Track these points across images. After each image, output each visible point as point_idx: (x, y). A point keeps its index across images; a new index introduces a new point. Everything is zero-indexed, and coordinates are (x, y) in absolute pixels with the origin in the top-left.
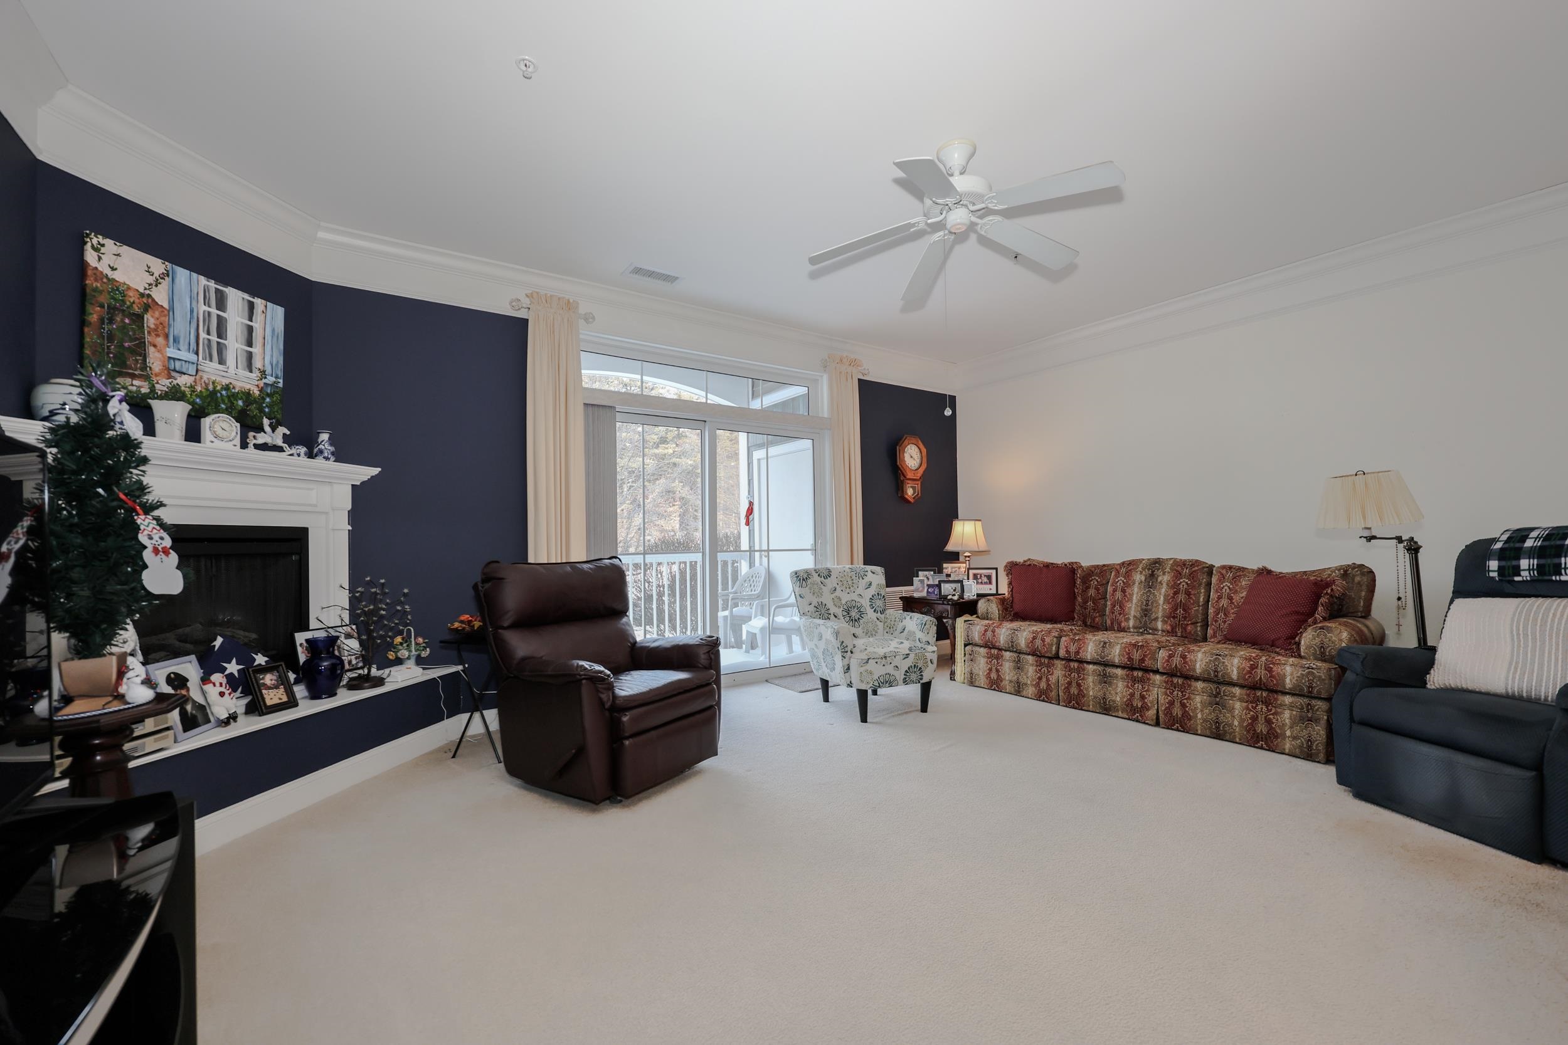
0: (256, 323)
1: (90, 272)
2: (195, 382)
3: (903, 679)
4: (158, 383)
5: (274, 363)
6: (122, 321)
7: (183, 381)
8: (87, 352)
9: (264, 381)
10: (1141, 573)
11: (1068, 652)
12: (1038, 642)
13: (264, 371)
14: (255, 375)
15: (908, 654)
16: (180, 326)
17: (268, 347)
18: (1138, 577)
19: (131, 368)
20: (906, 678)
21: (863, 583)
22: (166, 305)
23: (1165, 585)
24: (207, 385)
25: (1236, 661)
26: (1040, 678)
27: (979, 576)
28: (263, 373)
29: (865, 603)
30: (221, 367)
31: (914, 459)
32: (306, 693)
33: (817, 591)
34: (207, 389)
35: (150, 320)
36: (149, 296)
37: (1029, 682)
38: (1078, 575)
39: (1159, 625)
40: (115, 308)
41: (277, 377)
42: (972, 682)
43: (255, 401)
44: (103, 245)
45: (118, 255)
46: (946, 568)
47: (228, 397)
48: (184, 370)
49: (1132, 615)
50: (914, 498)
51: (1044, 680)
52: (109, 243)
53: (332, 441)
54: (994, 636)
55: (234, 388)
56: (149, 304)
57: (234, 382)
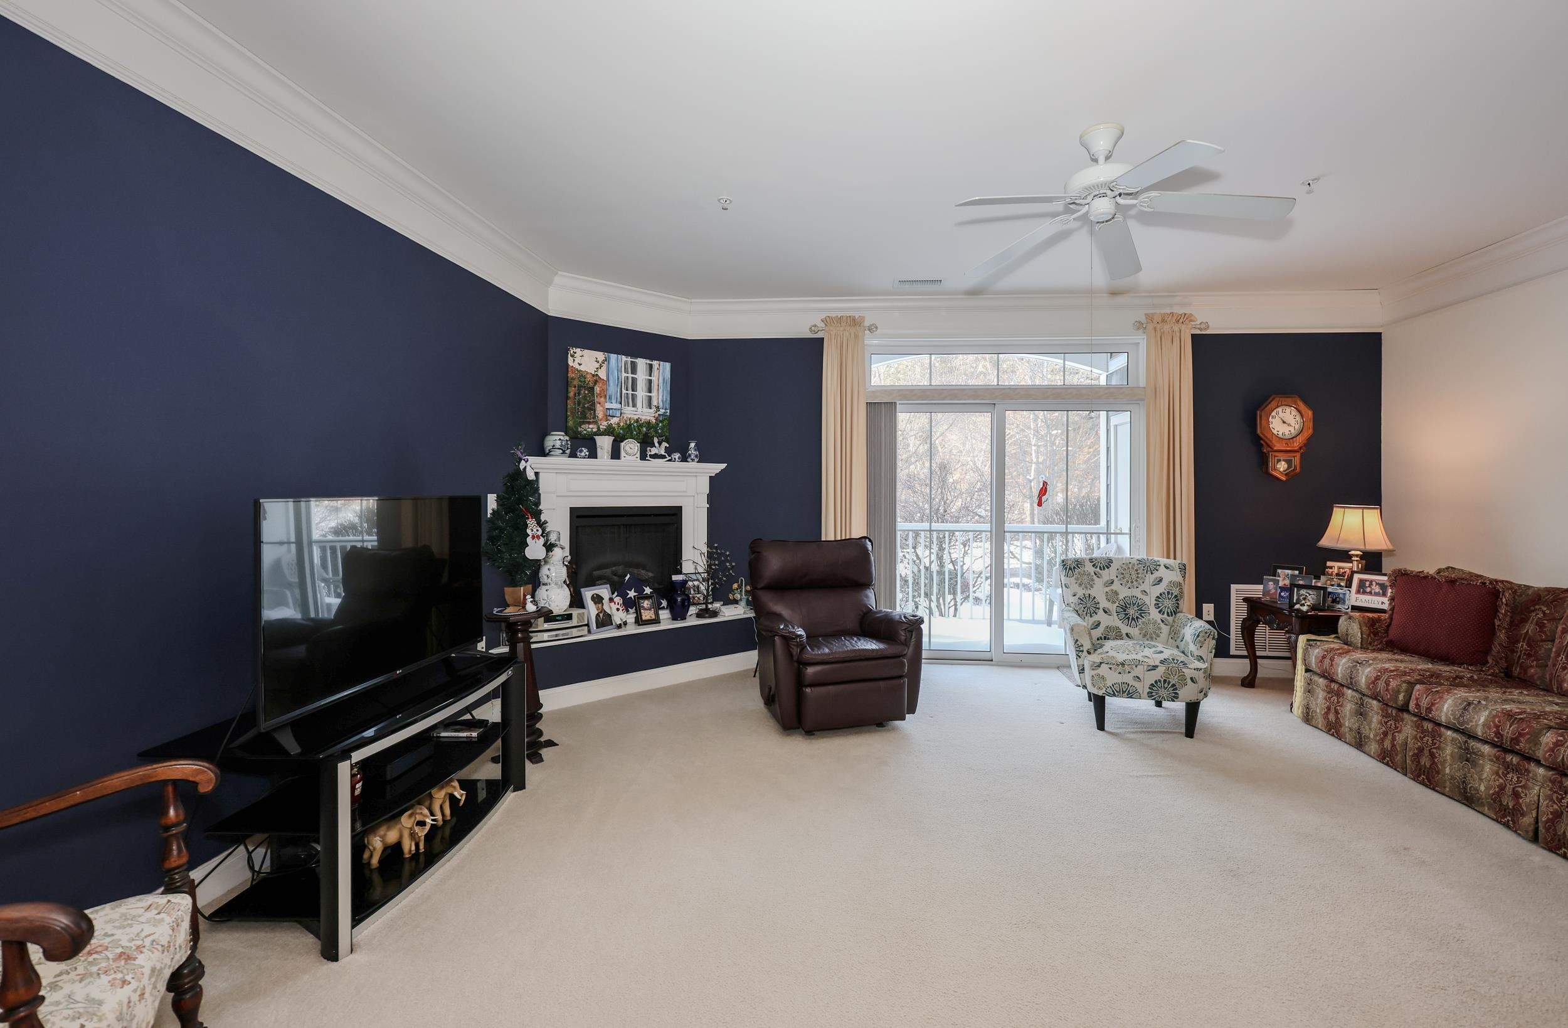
0: (654, 376)
1: (569, 370)
2: (620, 421)
4: (602, 425)
5: (664, 400)
6: (584, 393)
7: (614, 421)
8: (569, 414)
9: (658, 413)
11: (1418, 705)
12: (1381, 685)
13: (658, 407)
14: (654, 410)
15: (1156, 666)
16: (612, 389)
17: (661, 391)
19: (588, 418)
21: (1151, 578)
22: (605, 379)
26: (1385, 734)
27: (1367, 583)
28: (659, 410)
29: (1150, 601)
30: (634, 409)
32: (670, 617)
33: (1085, 581)
34: (626, 424)
35: (597, 389)
36: (597, 375)
37: (1372, 736)
40: (581, 386)
41: (666, 410)
42: (1308, 718)
43: (653, 427)
44: (575, 353)
45: (583, 356)
47: (638, 426)
48: (614, 415)
51: (1390, 737)
52: (578, 350)
53: (697, 447)
54: (1332, 665)
55: (641, 420)
56: (597, 379)
57: (640, 417)
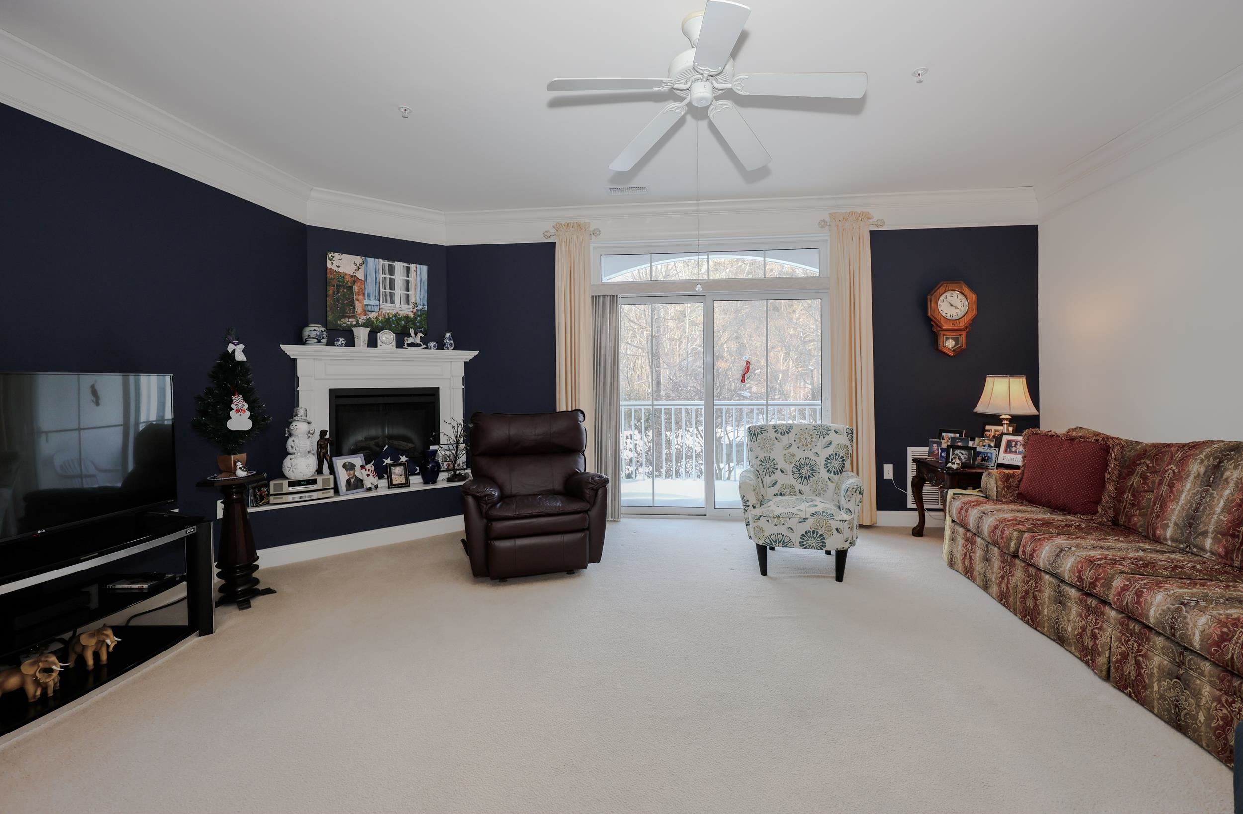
0: (411, 277)
1: (328, 271)
2: (379, 315)
3: (800, 543)
4: (360, 318)
5: (422, 297)
6: (343, 291)
7: (373, 315)
8: (328, 309)
9: (416, 308)
10: (1202, 461)
14: (411, 305)
15: (807, 519)
16: (371, 288)
17: (418, 290)
18: (1196, 468)
19: (348, 313)
20: (803, 542)
21: (823, 442)
22: (363, 279)
23: (1231, 485)
24: (385, 315)
25: (1203, 620)
27: (1014, 444)
28: (416, 304)
30: (392, 305)
31: (956, 307)
32: (421, 480)
34: (385, 318)
35: (356, 288)
36: (355, 276)
38: (1113, 455)
39: (1208, 543)
40: (340, 286)
41: (423, 305)
43: (411, 320)
44: (333, 257)
45: (340, 260)
46: (989, 431)
47: (395, 320)
48: (373, 310)
49: (1173, 521)
50: (953, 351)
52: (336, 255)
53: (453, 337)
55: (399, 315)
56: (355, 279)
57: (399, 312)
